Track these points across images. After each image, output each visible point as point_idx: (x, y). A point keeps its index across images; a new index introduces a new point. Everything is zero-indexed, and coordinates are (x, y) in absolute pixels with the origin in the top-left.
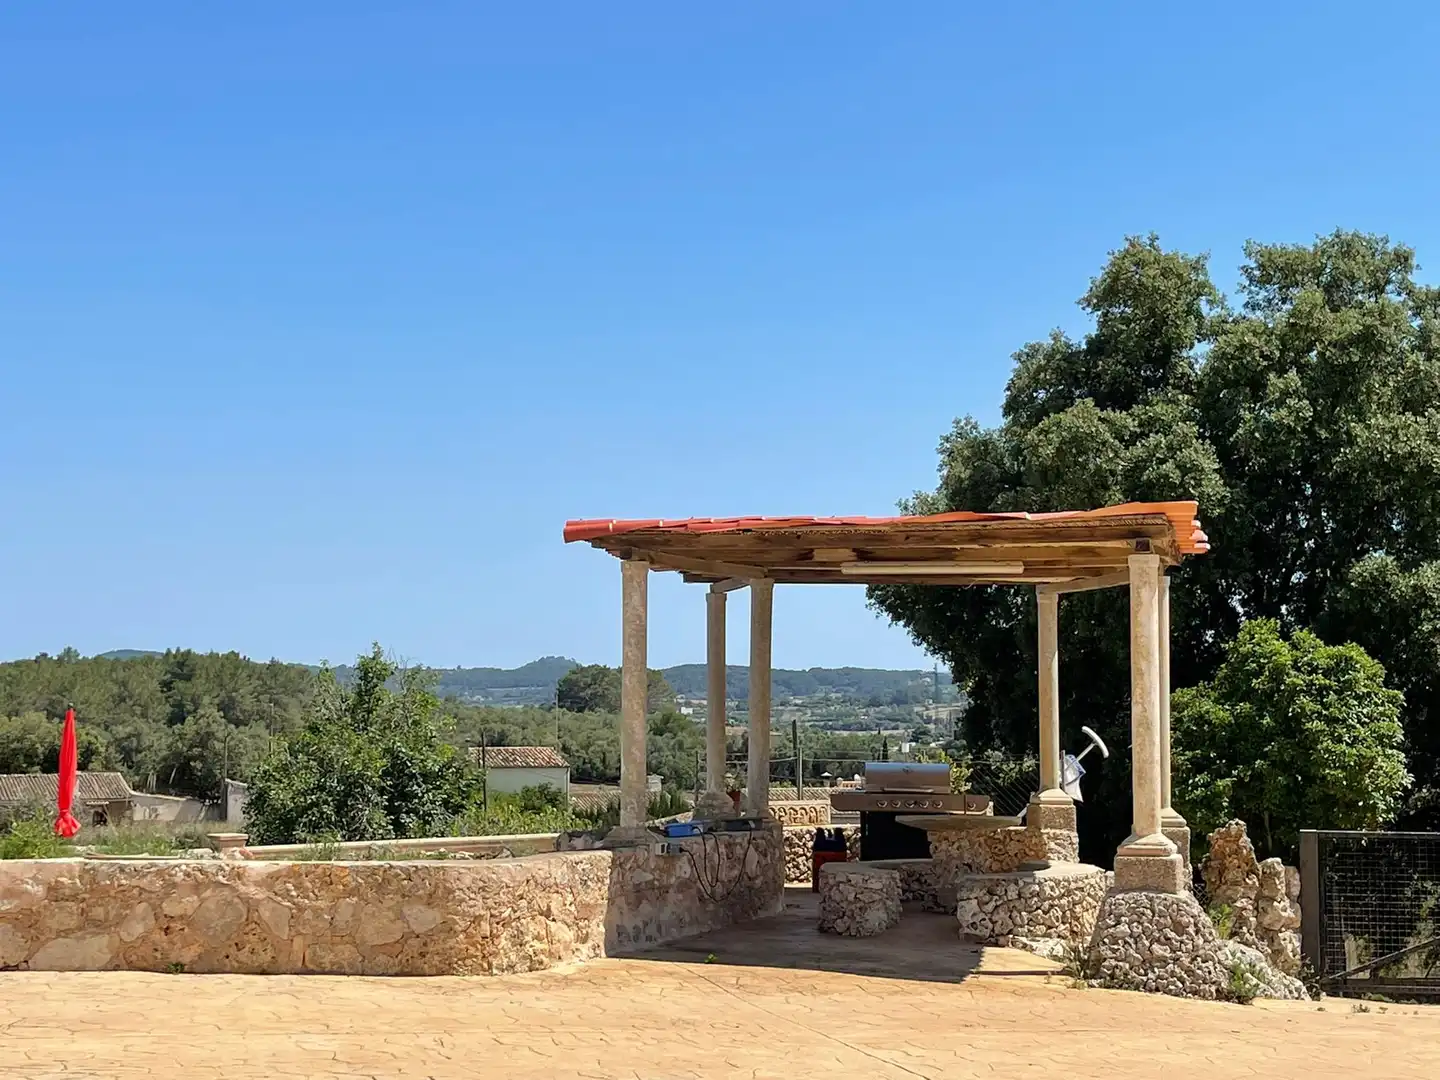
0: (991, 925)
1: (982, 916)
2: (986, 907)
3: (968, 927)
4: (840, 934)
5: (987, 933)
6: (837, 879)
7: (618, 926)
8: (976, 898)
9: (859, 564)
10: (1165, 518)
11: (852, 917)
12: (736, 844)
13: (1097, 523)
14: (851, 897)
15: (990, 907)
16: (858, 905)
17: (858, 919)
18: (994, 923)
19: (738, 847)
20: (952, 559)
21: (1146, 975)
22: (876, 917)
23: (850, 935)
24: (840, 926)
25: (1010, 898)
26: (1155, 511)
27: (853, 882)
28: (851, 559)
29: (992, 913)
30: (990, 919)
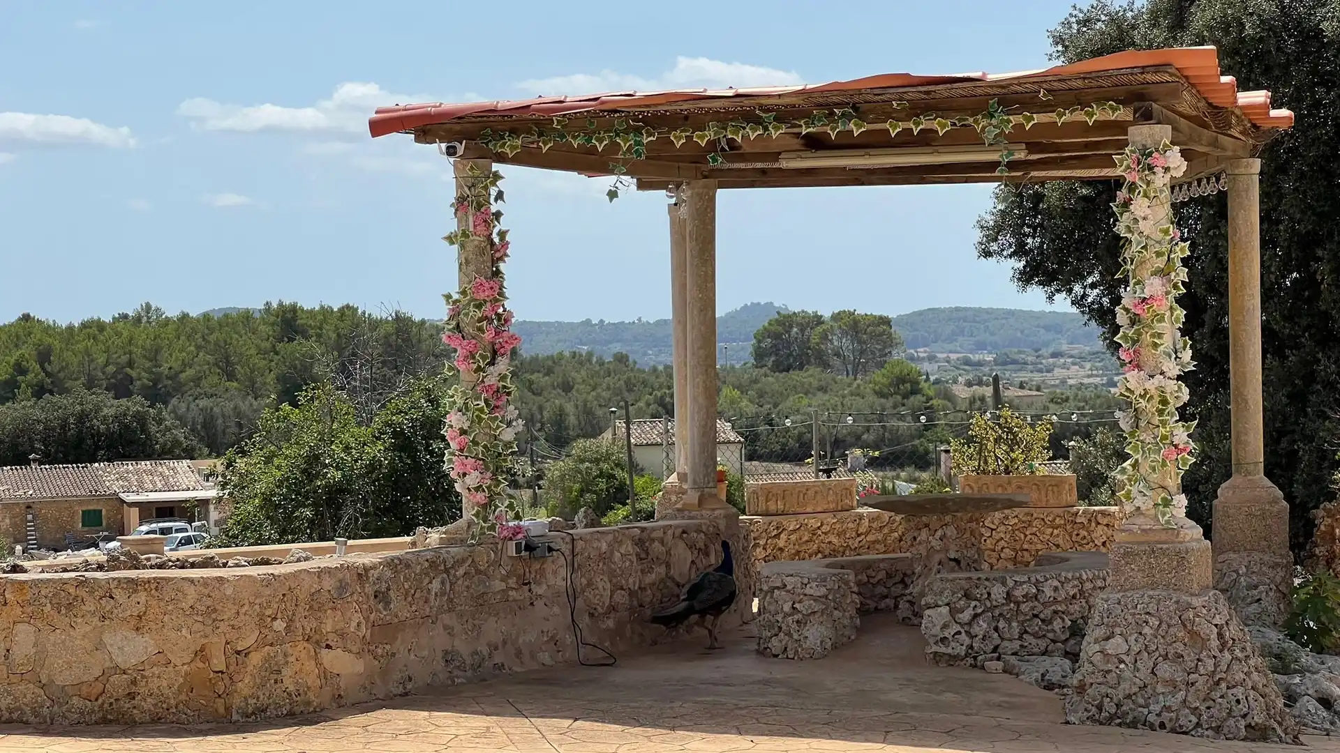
0: (967, 641)
1: (956, 628)
2: (960, 616)
3: (936, 643)
4: (776, 656)
5: (962, 650)
6: (771, 584)
7: (446, 652)
8: (948, 604)
9: (809, 154)
10: (1173, 70)
11: (789, 634)
12: (653, 540)
13: (1079, 84)
14: (787, 608)
15: (966, 616)
16: (796, 617)
17: (796, 636)
18: (972, 637)
19: (656, 543)
20: (928, 145)
21: (1147, 706)
22: (815, 634)
23: (787, 658)
24: (776, 645)
25: (994, 603)
26: (1157, 62)
27: (789, 587)
28: (795, 148)
29: (970, 624)
30: (968, 633)
